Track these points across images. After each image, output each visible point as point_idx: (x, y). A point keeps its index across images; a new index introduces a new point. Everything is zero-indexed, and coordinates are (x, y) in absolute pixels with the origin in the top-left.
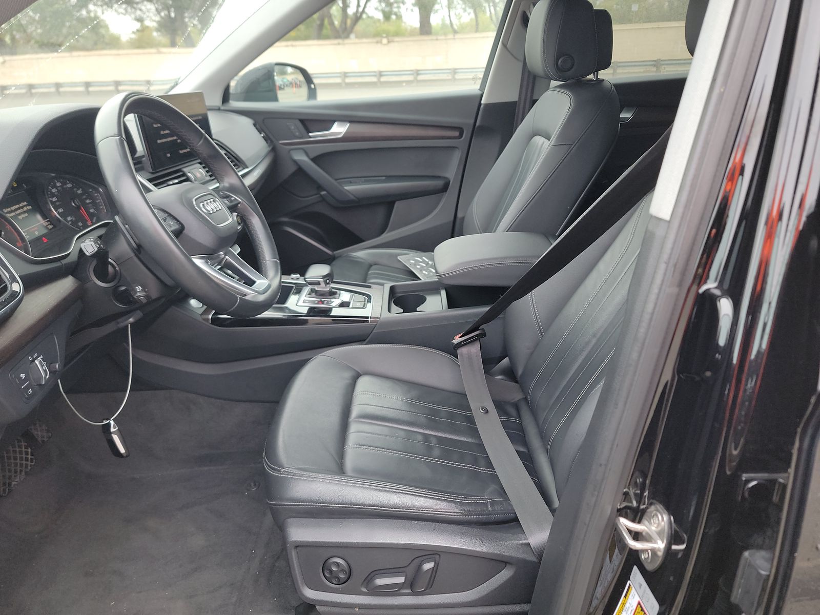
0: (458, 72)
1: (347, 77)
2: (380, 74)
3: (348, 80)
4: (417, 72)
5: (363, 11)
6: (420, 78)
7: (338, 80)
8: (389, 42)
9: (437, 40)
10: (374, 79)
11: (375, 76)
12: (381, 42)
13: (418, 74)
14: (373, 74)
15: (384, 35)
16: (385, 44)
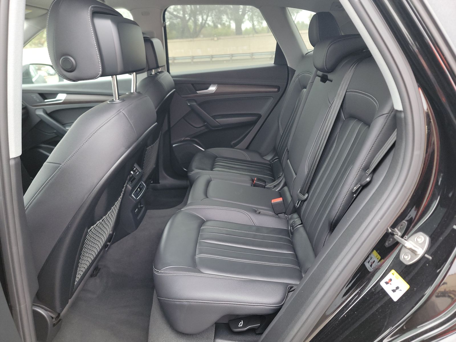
0: (254, 55)
1: (195, 58)
2: (212, 57)
3: (195, 60)
4: (232, 55)
5: (205, 23)
6: (234, 58)
7: (190, 61)
8: (218, 39)
9: (244, 37)
10: (209, 60)
11: (209, 58)
12: (213, 39)
13: (232, 56)
14: (208, 57)
15: (215, 36)
16: (216, 41)
